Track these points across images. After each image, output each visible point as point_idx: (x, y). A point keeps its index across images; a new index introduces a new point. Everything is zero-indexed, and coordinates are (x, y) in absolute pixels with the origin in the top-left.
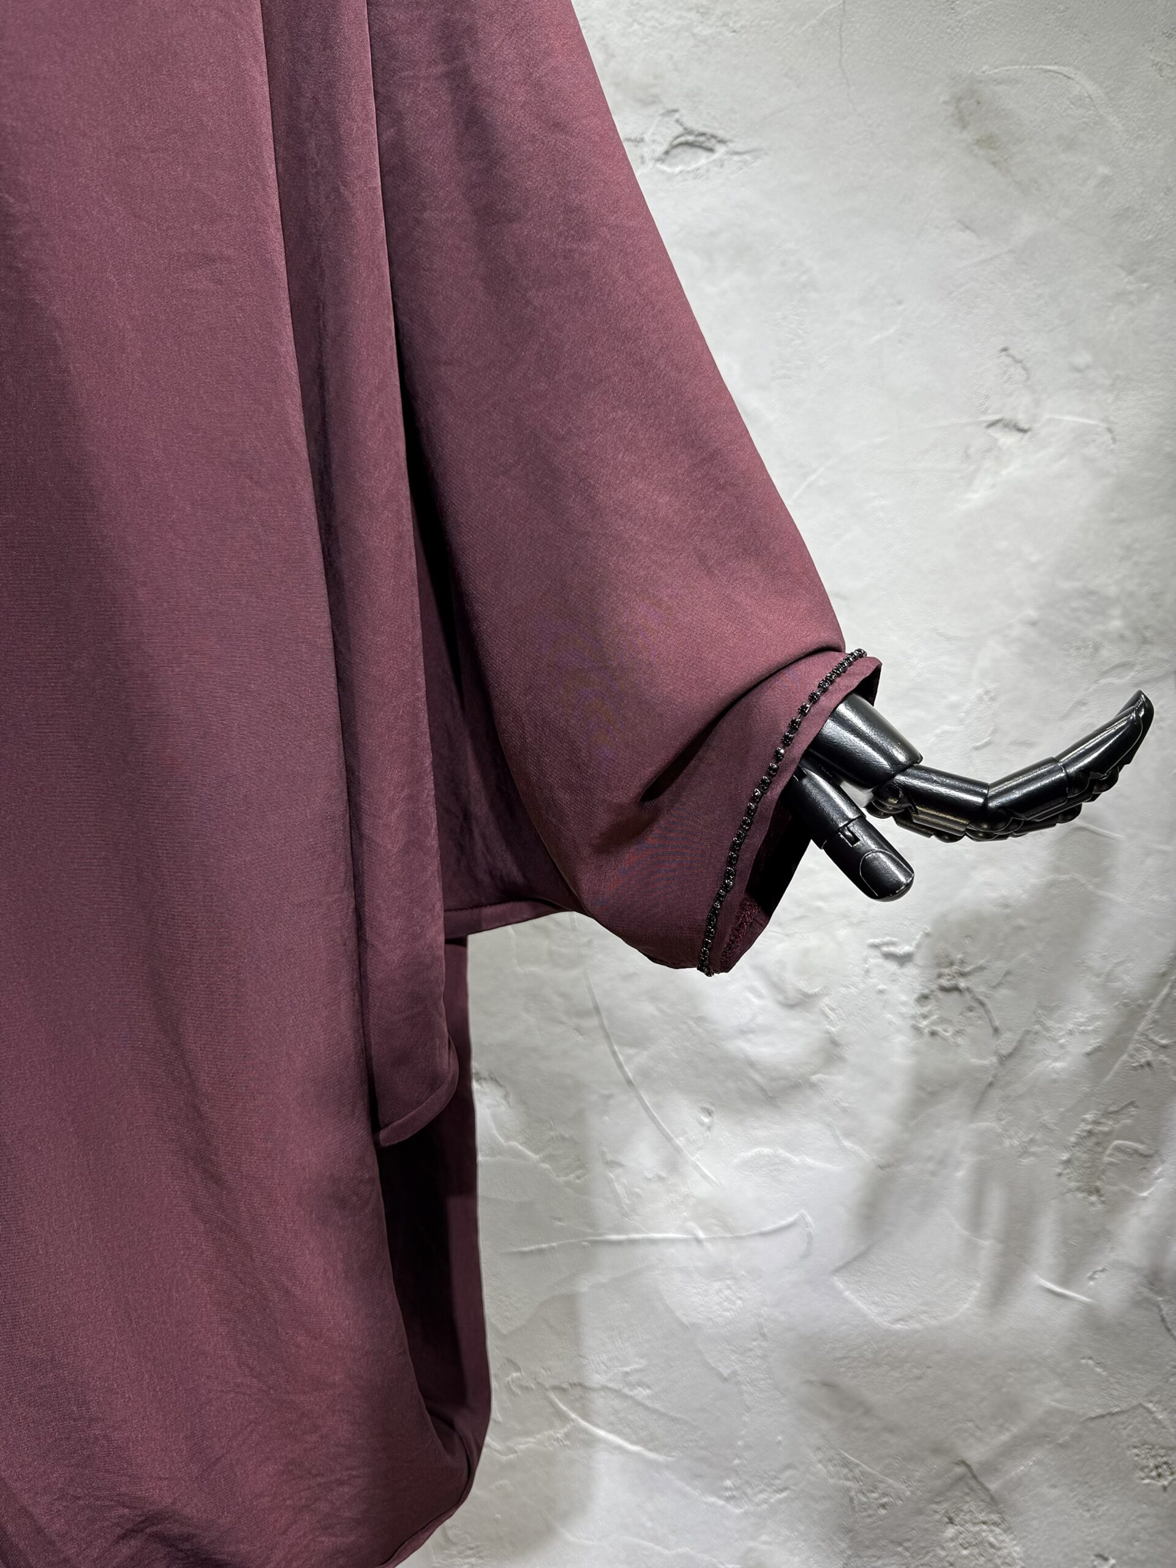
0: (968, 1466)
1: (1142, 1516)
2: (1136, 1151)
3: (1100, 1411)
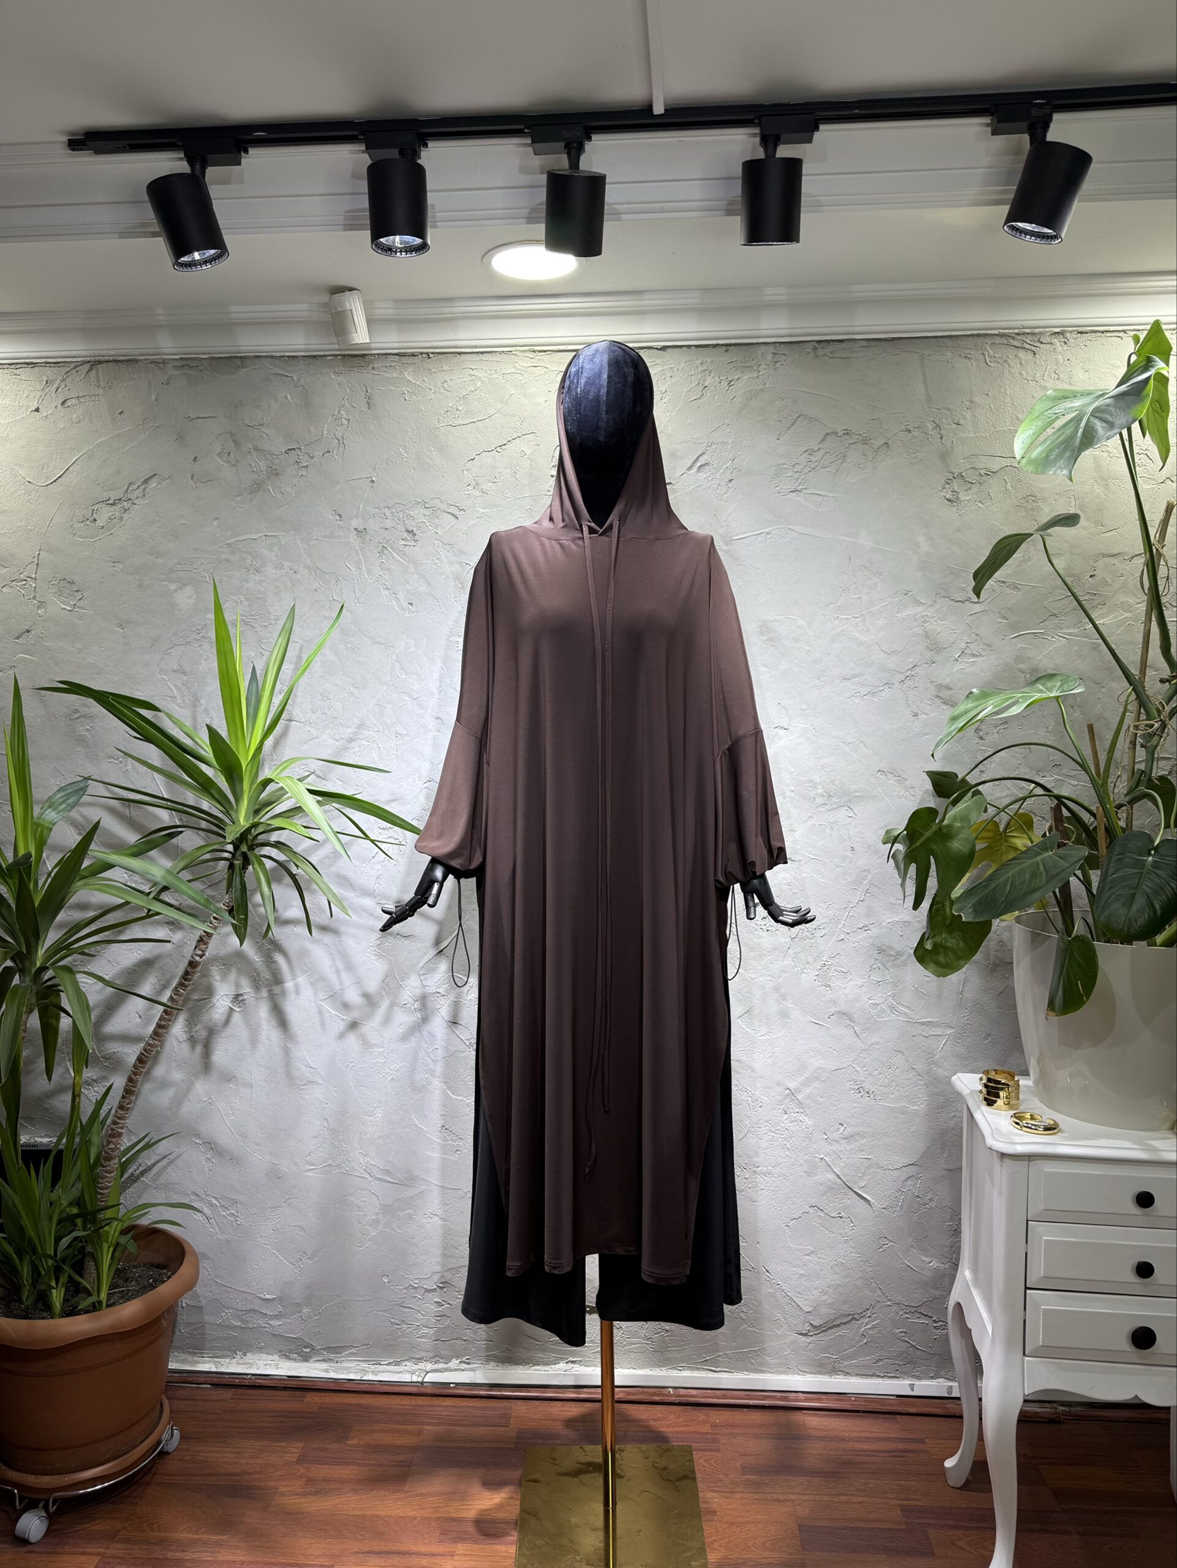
0: (790, 1090)
1: (854, 1108)
2: (841, 971)
3: (835, 1068)
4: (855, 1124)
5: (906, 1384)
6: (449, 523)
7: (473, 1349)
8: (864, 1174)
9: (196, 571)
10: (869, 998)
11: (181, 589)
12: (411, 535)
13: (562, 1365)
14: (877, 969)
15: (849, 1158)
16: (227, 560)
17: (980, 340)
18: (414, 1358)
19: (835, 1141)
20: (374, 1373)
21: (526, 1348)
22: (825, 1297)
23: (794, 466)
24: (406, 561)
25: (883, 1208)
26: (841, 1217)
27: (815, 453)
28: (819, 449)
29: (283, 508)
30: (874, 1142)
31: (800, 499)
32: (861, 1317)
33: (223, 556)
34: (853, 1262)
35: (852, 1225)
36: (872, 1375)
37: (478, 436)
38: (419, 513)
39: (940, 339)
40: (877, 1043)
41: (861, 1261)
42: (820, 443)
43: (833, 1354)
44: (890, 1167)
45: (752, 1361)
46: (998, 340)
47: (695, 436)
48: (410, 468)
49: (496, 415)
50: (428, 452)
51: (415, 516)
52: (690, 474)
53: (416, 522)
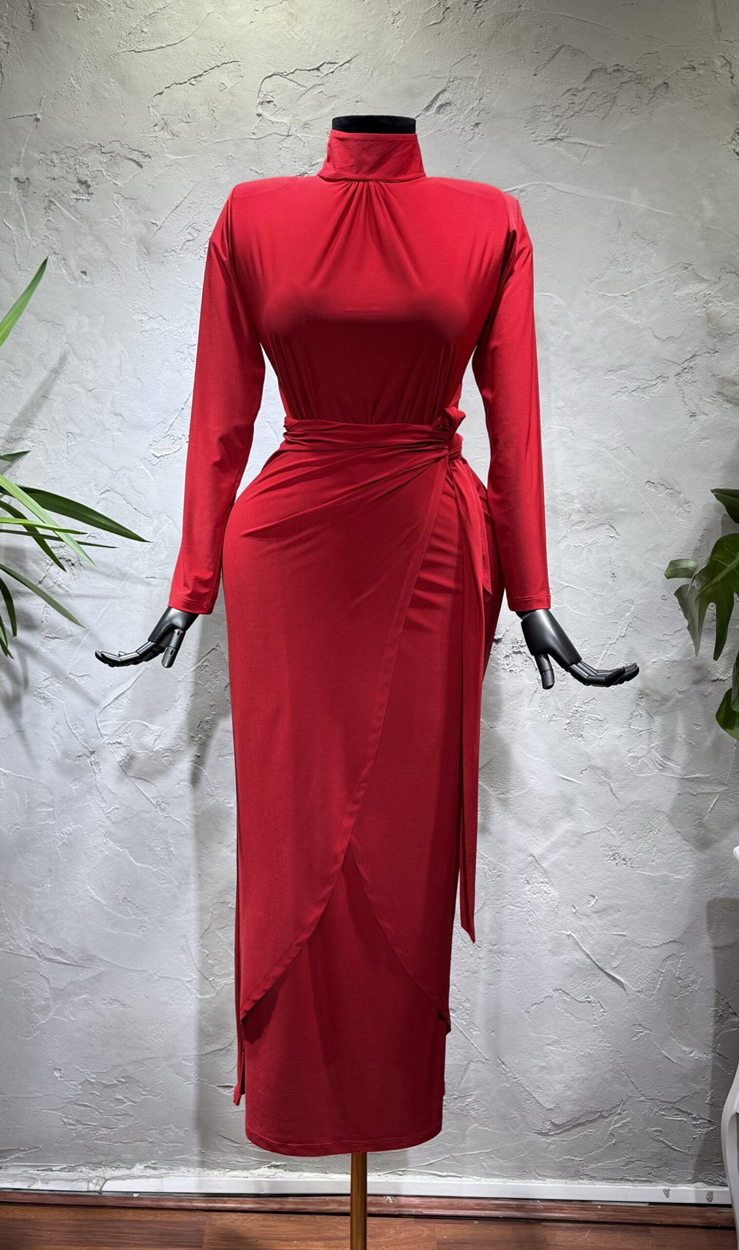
0: (534, 856)
1: (609, 877)
2: (597, 718)
3: (589, 831)
4: (608, 895)
5: (660, 1190)
6: (132, 172)
7: (160, 1152)
8: (617, 953)
10: (628, 751)
12: (84, 186)
13: (264, 1171)
14: (639, 716)
15: (601, 934)
18: (92, 1163)
19: (585, 915)
20: (45, 1181)
21: (221, 1151)
22: (569, 1093)
23: (554, 108)
24: (78, 218)
25: (639, 992)
26: (589, 1002)
27: (581, 94)
28: (584, 89)
30: (630, 916)
31: (560, 149)
32: (609, 1115)
34: (602, 1052)
35: (602, 1010)
36: (621, 1179)
37: (168, 64)
38: (94, 159)
40: (637, 803)
41: (612, 1051)
42: (585, 82)
43: (576, 1157)
44: (648, 945)
45: (484, 1164)
47: (434, 70)
48: (84, 104)
49: (190, 39)
50: (106, 84)
51: (90, 164)
52: (427, 116)
53: (91, 170)
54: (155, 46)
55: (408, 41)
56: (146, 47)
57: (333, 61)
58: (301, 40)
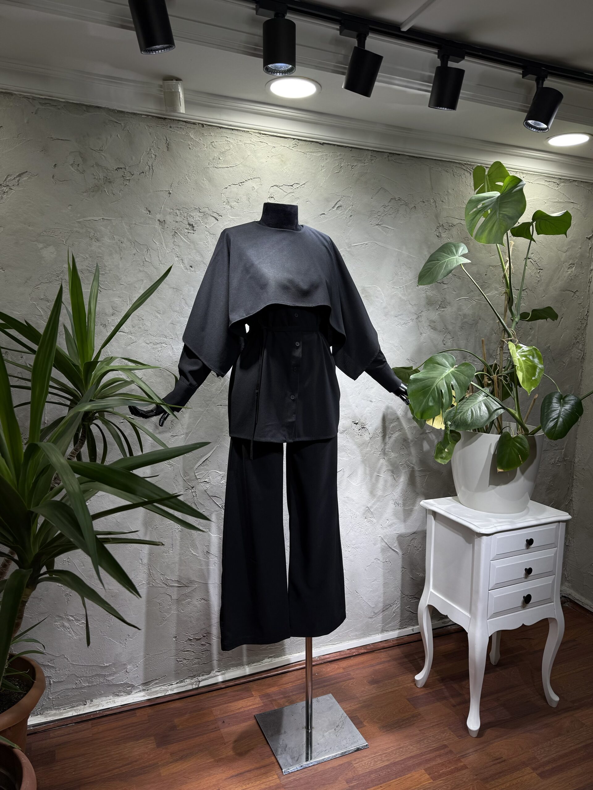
0: (368, 508)
1: (393, 512)
2: (390, 451)
4: (393, 519)
6: (213, 222)
7: (222, 664)
8: (396, 541)
9: (56, 237)
10: (400, 463)
11: (46, 247)
12: (191, 227)
14: (403, 449)
15: (390, 534)
16: (77, 232)
17: (452, 164)
18: (191, 676)
19: (385, 528)
20: (171, 690)
22: (380, 599)
23: (377, 212)
24: (189, 241)
25: (403, 555)
26: (386, 562)
27: (386, 207)
28: (388, 206)
29: (114, 203)
30: (399, 526)
31: (379, 229)
32: (393, 605)
33: (75, 229)
35: (390, 564)
36: (397, 629)
38: (196, 214)
39: (437, 161)
40: (402, 482)
41: (394, 580)
42: (388, 203)
43: (382, 624)
44: (406, 536)
46: (458, 165)
47: (336, 191)
48: (192, 189)
49: (240, 165)
50: (202, 181)
51: (194, 217)
52: (333, 211)
53: (195, 219)
54: (225, 166)
55: (327, 178)
56: (221, 166)
57: (298, 183)
58: (286, 172)
